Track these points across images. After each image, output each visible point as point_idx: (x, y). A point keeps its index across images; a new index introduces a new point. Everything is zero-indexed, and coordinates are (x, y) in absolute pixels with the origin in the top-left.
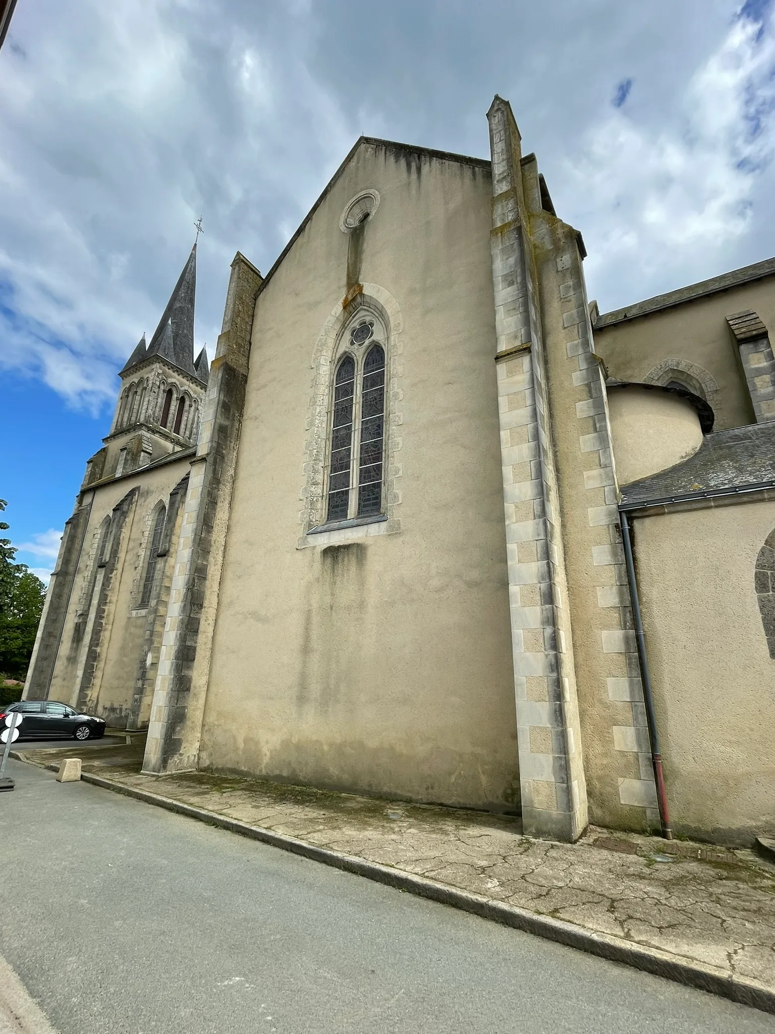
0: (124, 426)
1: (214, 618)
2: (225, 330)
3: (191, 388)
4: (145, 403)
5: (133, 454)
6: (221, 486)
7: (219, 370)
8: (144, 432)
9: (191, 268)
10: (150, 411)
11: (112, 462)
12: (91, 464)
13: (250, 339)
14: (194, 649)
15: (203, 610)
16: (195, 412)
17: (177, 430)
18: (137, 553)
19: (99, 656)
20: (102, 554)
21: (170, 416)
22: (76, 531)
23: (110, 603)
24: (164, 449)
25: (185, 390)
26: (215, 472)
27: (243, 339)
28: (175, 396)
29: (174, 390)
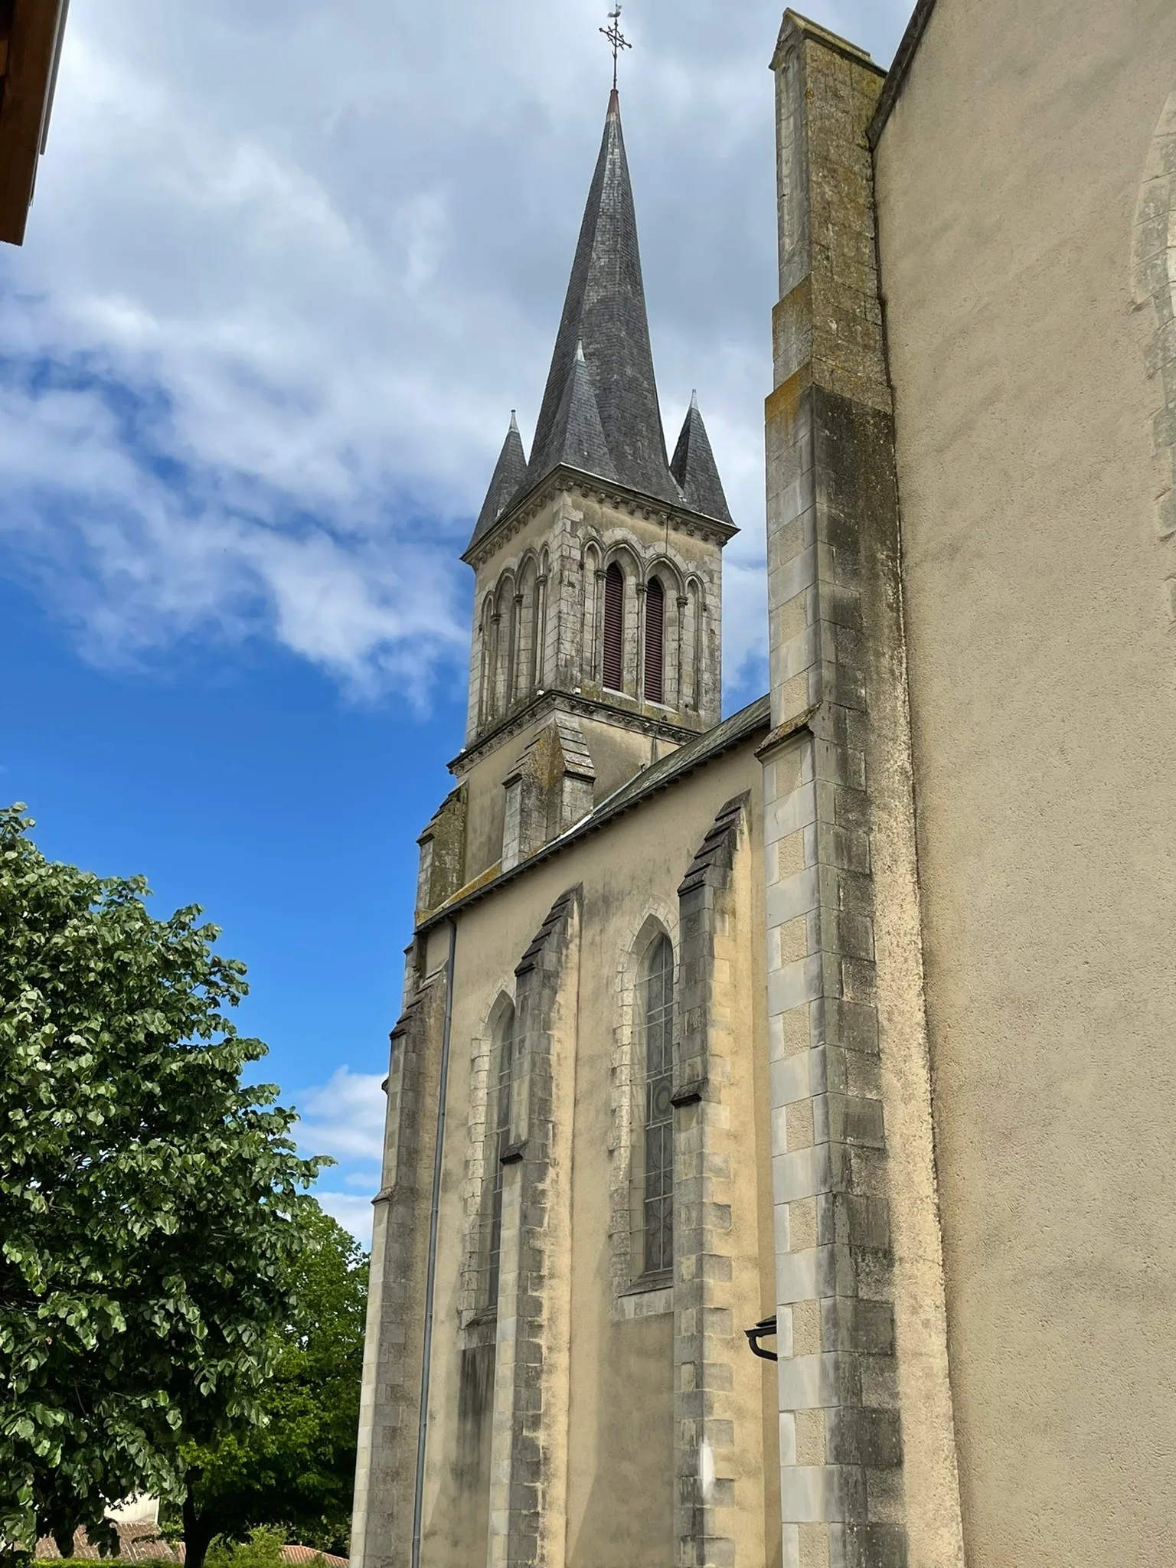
0: (501, 711)
1: (940, 1300)
2: (793, 282)
3: (674, 545)
4: (551, 624)
5: (541, 789)
6: (877, 815)
7: (795, 420)
8: (561, 718)
9: (613, 170)
10: (567, 645)
11: (487, 829)
12: (430, 846)
13: (879, 287)
14: (894, 1421)
15: (897, 1269)
16: (698, 617)
17: (655, 692)
18: (607, 1103)
19: (546, 1459)
20: (504, 1119)
21: (629, 648)
22: (420, 1056)
23: (552, 1276)
24: (624, 755)
25: (659, 556)
26: (844, 765)
27: (856, 294)
28: (630, 582)
29: (625, 562)
